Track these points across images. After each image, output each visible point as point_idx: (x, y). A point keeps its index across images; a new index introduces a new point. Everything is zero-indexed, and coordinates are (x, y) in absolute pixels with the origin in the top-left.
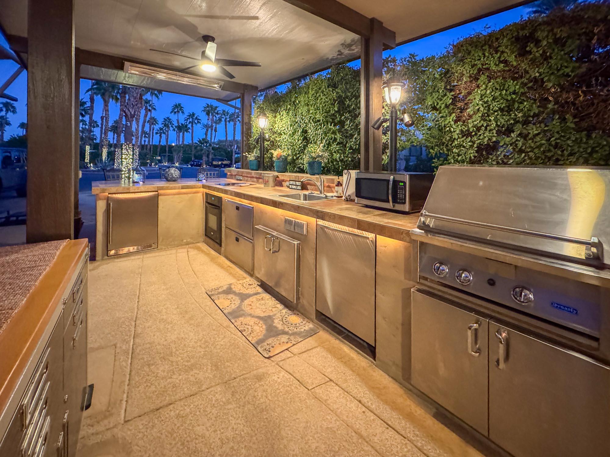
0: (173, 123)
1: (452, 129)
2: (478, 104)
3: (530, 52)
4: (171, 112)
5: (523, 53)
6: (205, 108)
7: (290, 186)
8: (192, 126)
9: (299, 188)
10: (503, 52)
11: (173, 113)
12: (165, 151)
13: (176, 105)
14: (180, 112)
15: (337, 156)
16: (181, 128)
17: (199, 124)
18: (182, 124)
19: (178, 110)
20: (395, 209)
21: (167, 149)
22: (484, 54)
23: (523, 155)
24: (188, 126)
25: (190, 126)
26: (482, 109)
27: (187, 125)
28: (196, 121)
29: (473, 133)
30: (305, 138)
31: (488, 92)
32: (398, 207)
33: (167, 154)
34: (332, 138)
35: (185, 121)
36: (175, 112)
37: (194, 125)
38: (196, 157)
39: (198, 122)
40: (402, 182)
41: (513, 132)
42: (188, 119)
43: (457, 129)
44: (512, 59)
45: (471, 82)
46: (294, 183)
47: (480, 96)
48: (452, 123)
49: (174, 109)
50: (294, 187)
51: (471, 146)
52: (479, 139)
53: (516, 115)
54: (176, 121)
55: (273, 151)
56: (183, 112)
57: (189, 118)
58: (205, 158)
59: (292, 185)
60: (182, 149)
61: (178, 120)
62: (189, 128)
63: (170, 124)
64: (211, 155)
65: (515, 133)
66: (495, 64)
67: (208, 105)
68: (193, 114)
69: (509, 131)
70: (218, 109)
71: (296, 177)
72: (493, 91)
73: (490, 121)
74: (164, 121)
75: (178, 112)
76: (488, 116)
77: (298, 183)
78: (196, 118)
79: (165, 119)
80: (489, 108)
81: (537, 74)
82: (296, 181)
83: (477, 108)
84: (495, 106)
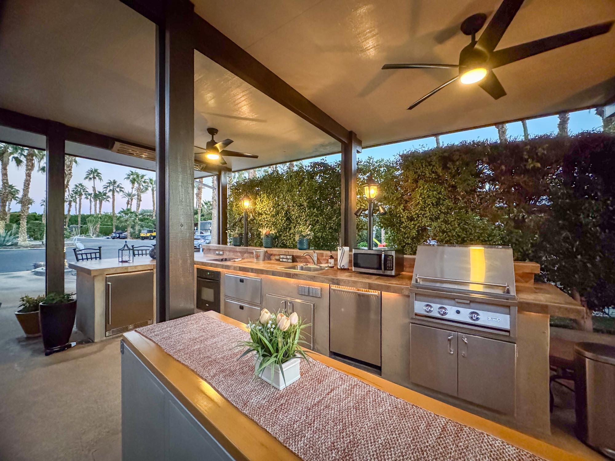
0: (87, 190)
1: (401, 216)
2: (419, 199)
3: (449, 169)
4: (86, 178)
5: (445, 167)
6: (129, 175)
7: (281, 260)
8: (113, 195)
9: (290, 261)
10: (434, 166)
11: (87, 180)
12: (76, 222)
13: (92, 171)
14: (97, 178)
15: (319, 234)
16: (98, 197)
17: (121, 193)
18: (100, 192)
19: (94, 175)
20: (385, 274)
21: (79, 220)
22: (422, 165)
23: (445, 234)
24: (107, 195)
25: (110, 194)
26: (421, 203)
27: (106, 193)
28: (118, 190)
29: (415, 219)
30: (288, 219)
31: (425, 191)
32: (388, 273)
33: (79, 225)
34: (315, 220)
35: (105, 189)
36: (90, 179)
37: (116, 194)
38: (117, 228)
39: (121, 190)
40: (390, 256)
41: (439, 219)
42: (107, 186)
43: (405, 215)
44: (440, 171)
45: (413, 183)
46: (285, 257)
47: (420, 194)
48: (402, 211)
49: (90, 174)
50: (285, 260)
51: (414, 228)
52: (419, 223)
53: (441, 208)
54: (92, 189)
55: (260, 230)
56: (100, 179)
57: (109, 186)
58: (130, 230)
59: (282, 258)
60: (99, 219)
61: (94, 188)
62: (108, 197)
63: (84, 191)
64: (137, 226)
65: (441, 220)
66: (429, 173)
67: (132, 172)
68: (115, 182)
69: (437, 218)
70: (145, 177)
71: (285, 252)
72: (428, 191)
73: (426, 211)
74: (75, 188)
75: (94, 178)
76: (425, 208)
77: (288, 257)
78: (118, 186)
79: (76, 186)
80: (425, 202)
81: (454, 183)
82: (286, 255)
83: (418, 201)
84: (429, 201)
